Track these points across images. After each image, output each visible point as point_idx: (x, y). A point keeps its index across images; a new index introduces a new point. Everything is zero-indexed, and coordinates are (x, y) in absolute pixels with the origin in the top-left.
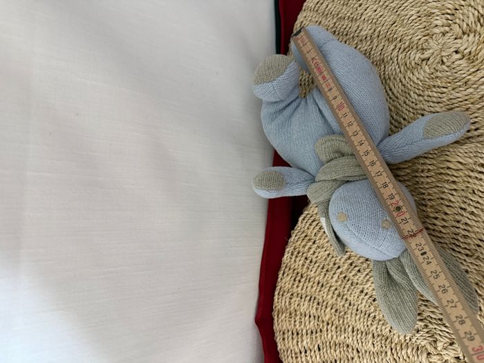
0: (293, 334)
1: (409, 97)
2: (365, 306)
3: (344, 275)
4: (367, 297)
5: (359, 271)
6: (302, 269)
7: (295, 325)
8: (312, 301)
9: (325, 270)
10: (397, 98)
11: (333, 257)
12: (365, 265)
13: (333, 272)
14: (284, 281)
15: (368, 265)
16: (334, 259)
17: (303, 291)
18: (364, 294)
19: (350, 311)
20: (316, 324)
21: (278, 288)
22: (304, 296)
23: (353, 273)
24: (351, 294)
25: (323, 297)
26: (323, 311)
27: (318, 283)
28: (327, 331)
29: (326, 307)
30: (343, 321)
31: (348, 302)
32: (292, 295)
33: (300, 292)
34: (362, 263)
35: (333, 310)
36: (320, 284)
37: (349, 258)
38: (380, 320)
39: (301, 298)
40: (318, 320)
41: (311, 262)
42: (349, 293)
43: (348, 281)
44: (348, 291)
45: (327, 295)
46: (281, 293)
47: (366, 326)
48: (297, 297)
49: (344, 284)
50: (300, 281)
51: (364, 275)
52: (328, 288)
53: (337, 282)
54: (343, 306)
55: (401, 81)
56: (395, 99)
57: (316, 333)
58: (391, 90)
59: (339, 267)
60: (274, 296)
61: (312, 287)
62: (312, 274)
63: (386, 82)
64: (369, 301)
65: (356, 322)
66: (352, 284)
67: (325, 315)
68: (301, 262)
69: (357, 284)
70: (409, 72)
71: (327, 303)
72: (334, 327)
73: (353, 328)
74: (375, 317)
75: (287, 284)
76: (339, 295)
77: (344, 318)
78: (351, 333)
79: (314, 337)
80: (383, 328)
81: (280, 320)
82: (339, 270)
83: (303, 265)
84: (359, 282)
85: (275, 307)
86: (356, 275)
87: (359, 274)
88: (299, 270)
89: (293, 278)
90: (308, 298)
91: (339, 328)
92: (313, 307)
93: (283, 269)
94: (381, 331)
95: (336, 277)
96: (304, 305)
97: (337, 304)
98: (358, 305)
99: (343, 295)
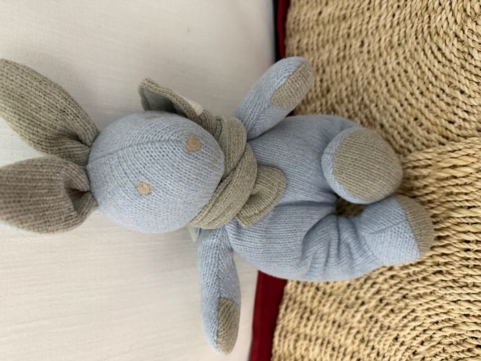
1: (469, 58)
3: (369, 315)
4: (404, 348)
5: (392, 311)
6: (312, 302)
8: (325, 345)
9: (343, 306)
10: (450, 61)
11: (354, 289)
12: (402, 304)
13: (355, 309)
14: (287, 318)
15: (407, 305)
16: (356, 292)
17: (314, 332)
18: (399, 344)
21: (279, 327)
22: (314, 338)
23: (384, 313)
24: (380, 341)
25: (340, 340)
27: (334, 322)
29: (344, 355)
31: (375, 351)
32: (298, 336)
33: (308, 331)
34: (398, 301)
36: (336, 324)
37: (378, 292)
39: (310, 340)
41: (324, 293)
42: (377, 339)
43: (376, 322)
44: (376, 336)
45: (346, 339)
46: (283, 333)
48: (305, 339)
49: (369, 327)
50: (308, 319)
51: (400, 318)
52: (347, 330)
53: (360, 322)
54: (369, 355)
55: (456, 36)
56: (448, 63)
58: (439, 49)
59: (363, 304)
60: (272, 337)
61: (325, 327)
62: (326, 310)
63: (431, 39)
64: (407, 354)
66: (381, 328)
68: (311, 294)
69: (389, 328)
70: (469, 21)
71: (346, 350)
75: (291, 322)
76: (362, 340)
82: (364, 308)
83: (313, 298)
84: (393, 326)
85: (276, 352)
86: (388, 315)
87: (392, 316)
88: (308, 304)
89: (299, 315)
90: (319, 341)
92: (325, 353)
93: (285, 301)
95: (358, 316)
96: (313, 350)
97: (359, 353)
98: (390, 357)
99: (369, 341)
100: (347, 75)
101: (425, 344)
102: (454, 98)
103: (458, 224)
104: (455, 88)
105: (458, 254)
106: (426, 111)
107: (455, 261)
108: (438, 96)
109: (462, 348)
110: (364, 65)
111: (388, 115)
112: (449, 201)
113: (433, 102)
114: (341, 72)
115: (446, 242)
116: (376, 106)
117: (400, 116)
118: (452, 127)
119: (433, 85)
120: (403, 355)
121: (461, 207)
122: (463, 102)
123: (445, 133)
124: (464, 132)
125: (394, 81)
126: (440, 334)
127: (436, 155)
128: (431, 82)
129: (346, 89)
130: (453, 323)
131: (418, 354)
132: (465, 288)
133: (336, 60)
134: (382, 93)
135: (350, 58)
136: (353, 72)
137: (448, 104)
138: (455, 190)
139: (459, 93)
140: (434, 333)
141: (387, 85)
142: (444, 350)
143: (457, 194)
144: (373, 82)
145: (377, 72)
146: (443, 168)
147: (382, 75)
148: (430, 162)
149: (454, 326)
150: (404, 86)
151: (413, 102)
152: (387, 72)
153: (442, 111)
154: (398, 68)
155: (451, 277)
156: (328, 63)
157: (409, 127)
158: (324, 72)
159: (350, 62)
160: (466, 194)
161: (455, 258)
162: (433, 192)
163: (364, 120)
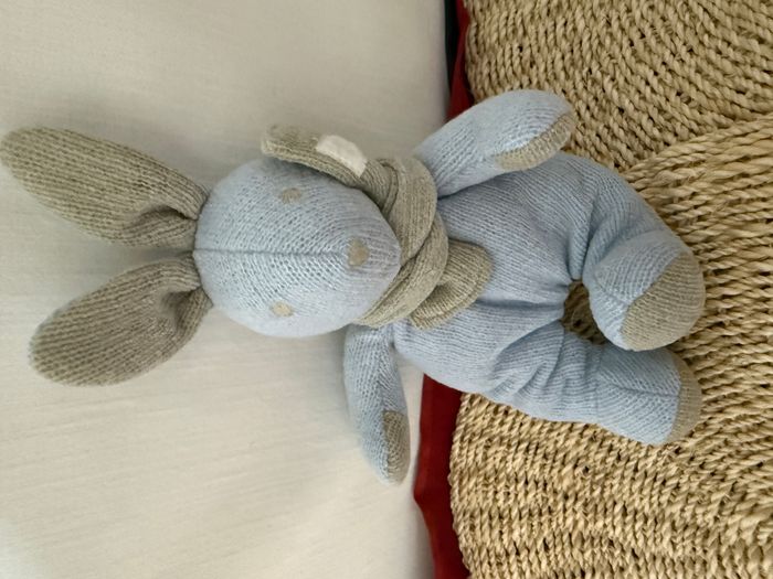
0: (491, 518)
2: (655, 462)
7: (495, 500)
8: (531, 452)
14: (472, 413)
17: (514, 432)
19: (619, 472)
20: (539, 496)
21: (461, 427)
22: (514, 443)
25: (556, 442)
26: (555, 471)
28: (565, 510)
29: (563, 464)
30: (602, 492)
31: (614, 453)
32: (490, 440)
33: (505, 433)
35: (579, 470)
38: (691, 495)
39: (509, 446)
40: (545, 490)
45: (567, 439)
46: (467, 437)
47: (655, 505)
48: (501, 444)
50: (506, 413)
54: (603, 461)
57: (540, 514)
60: (451, 443)
64: (666, 452)
65: (632, 494)
67: (561, 479)
71: (565, 456)
72: (579, 504)
73: (625, 508)
74: (678, 487)
75: (480, 419)
76: (592, 440)
77: (604, 487)
78: (619, 518)
79: (535, 523)
80: (700, 511)
81: (465, 491)
85: (455, 465)
89: (492, 408)
90: (524, 446)
91: (591, 507)
92: (533, 462)
94: (694, 516)
96: (514, 460)
97: (587, 457)
98: (639, 459)
99: (604, 439)
100: (565, 36)
101: (696, 435)
102: (746, 52)
103: (750, 248)
104: (749, 35)
105: (750, 294)
106: (698, 79)
107: (745, 305)
108: (719, 52)
109: (756, 436)
110: (593, 15)
111: (633, 90)
112: (734, 215)
113: (710, 62)
114: (554, 31)
115: (729, 277)
116: (613, 79)
117: (653, 91)
118: (742, 99)
119: (710, 35)
120: (658, 456)
121: (756, 221)
122: (762, 57)
123: (730, 109)
124: (763, 105)
125: (643, 36)
126: (721, 417)
127: (712, 144)
128: (708, 32)
129: (563, 58)
130: (742, 400)
131: (684, 452)
132: (761, 345)
133: (545, 11)
134: (624, 58)
135: (569, 7)
136: (575, 29)
137: (736, 63)
138: (745, 195)
139: (755, 42)
140: (710, 418)
141: (632, 44)
142: (726, 443)
143: (749, 201)
144: (608, 41)
145: (615, 25)
146: (726, 163)
147: (623, 30)
148: (702, 156)
149: (744, 404)
150: (660, 41)
151: (676, 66)
152: (633, 23)
153: (725, 75)
154: (650, 15)
155: (739, 330)
156: (532, 18)
157: (667, 107)
158: (525, 33)
159: (569, 15)
160: (764, 200)
161: (745, 301)
162: (707, 203)
163: (592, 104)
